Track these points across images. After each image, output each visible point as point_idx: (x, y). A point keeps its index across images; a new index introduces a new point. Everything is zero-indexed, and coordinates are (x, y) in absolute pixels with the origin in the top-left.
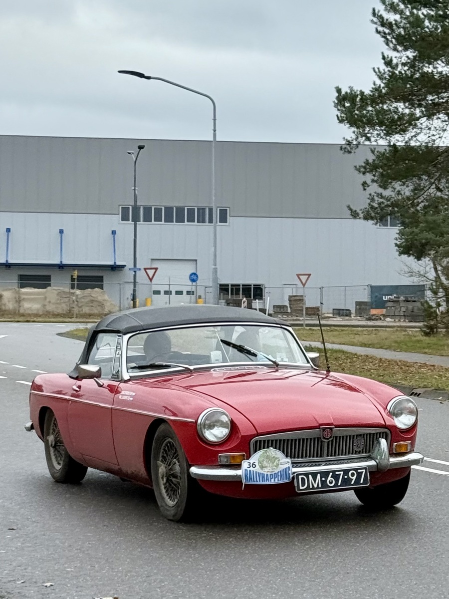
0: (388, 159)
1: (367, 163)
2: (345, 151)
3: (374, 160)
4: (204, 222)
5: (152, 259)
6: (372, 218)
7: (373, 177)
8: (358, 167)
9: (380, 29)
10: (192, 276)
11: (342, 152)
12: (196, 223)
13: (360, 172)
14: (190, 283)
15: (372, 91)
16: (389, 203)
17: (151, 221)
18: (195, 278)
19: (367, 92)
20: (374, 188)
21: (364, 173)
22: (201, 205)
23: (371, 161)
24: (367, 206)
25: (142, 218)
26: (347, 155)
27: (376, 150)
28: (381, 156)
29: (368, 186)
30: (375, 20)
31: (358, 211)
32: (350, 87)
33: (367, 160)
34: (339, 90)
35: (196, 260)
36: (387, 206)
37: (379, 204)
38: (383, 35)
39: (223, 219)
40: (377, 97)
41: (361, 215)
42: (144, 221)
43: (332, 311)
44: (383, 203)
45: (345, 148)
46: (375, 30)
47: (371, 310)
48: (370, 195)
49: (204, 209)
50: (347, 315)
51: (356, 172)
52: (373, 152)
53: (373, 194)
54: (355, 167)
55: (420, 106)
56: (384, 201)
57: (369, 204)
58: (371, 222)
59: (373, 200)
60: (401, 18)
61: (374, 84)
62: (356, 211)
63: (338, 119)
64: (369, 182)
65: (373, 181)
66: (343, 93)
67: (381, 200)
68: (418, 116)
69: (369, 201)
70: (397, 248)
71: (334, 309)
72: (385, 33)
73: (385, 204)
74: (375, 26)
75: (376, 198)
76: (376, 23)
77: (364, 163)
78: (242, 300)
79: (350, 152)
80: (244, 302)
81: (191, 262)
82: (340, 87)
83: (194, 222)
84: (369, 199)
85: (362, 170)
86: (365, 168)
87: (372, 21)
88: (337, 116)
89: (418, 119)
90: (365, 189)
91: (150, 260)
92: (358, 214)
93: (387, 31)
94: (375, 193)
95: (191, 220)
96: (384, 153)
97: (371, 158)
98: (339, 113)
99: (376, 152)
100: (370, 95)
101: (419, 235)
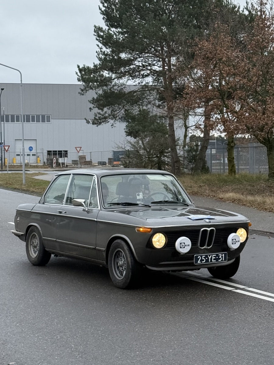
0: (102, 96)
1: (93, 99)
2: (81, 94)
3: (97, 98)
4: (39, 122)
5: (16, 140)
6: (96, 124)
7: (94, 106)
8: (90, 101)
9: (98, 38)
10: (30, 148)
11: (80, 95)
12: (36, 122)
13: (91, 103)
14: (29, 151)
15: (94, 67)
16: (103, 117)
17: (15, 122)
18: (31, 149)
19: (92, 66)
20: (96, 110)
21: (93, 103)
22: (38, 114)
23: (95, 98)
24: (93, 118)
25: (10, 121)
26: (82, 96)
27: (98, 93)
28: (100, 96)
29: (92, 110)
30: (96, 34)
31: (89, 120)
32: (84, 65)
33: (93, 98)
34: (78, 67)
35: (36, 140)
36: (103, 118)
37: (99, 117)
38: (99, 41)
39: (48, 121)
40: (96, 69)
41: (91, 122)
42: (11, 122)
43: (97, 163)
44: (101, 117)
45: (81, 93)
46: (95, 39)
47: (114, 162)
48: (95, 113)
49: (39, 116)
50: (104, 165)
51: (89, 103)
52: (97, 93)
53: (96, 113)
54: (89, 101)
55: (116, 73)
56: (101, 116)
57: (95, 117)
58: (95, 125)
59: (96, 116)
60: (104, 34)
61: (94, 63)
62: (88, 120)
63: (78, 80)
64: (92, 108)
65: (94, 107)
66: (81, 67)
67: (100, 116)
68: (113, 78)
69: (94, 116)
70: (126, 133)
71: (98, 162)
72: (100, 40)
73: (102, 117)
74: (96, 37)
75: (98, 115)
76: (96, 36)
77: (92, 99)
78: (53, 159)
79: (83, 95)
80: (54, 160)
81: (33, 141)
82: (79, 65)
83: (35, 122)
84: (94, 115)
85: (92, 102)
86: (93, 101)
87: (94, 35)
88: (78, 78)
89: (114, 79)
90: (91, 111)
91: (14, 140)
92: (89, 122)
93: (101, 39)
94: (97, 112)
95: (33, 121)
96: (101, 94)
97: (95, 96)
98: (78, 77)
99: (98, 94)
100: (93, 68)
101: (135, 127)
